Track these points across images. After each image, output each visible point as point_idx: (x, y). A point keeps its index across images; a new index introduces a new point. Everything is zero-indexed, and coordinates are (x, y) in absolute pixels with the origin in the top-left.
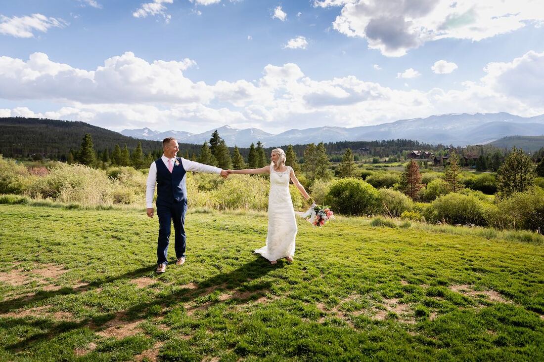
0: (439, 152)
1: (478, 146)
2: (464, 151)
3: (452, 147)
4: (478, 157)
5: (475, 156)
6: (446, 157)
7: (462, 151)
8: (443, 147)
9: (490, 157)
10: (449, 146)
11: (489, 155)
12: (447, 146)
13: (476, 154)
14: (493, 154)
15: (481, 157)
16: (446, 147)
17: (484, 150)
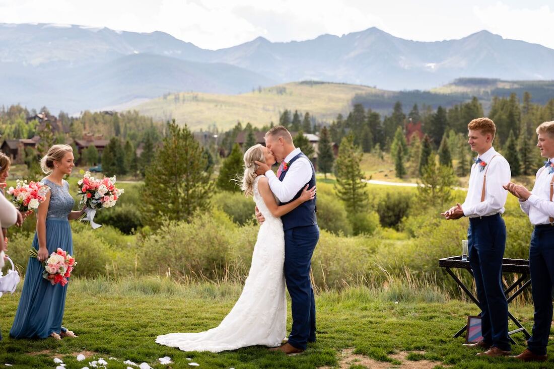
0: (14, 126)
1: (107, 113)
2: (75, 126)
3: (47, 115)
4: (106, 142)
5: (99, 138)
6: (30, 141)
7: (72, 125)
8: (23, 114)
9: (132, 144)
10: (38, 112)
11: (133, 137)
12: (34, 111)
13: (102, 136)
14: (140, 135)
15: (113, 143)
16: (32, 114)
17: (122, 125)
